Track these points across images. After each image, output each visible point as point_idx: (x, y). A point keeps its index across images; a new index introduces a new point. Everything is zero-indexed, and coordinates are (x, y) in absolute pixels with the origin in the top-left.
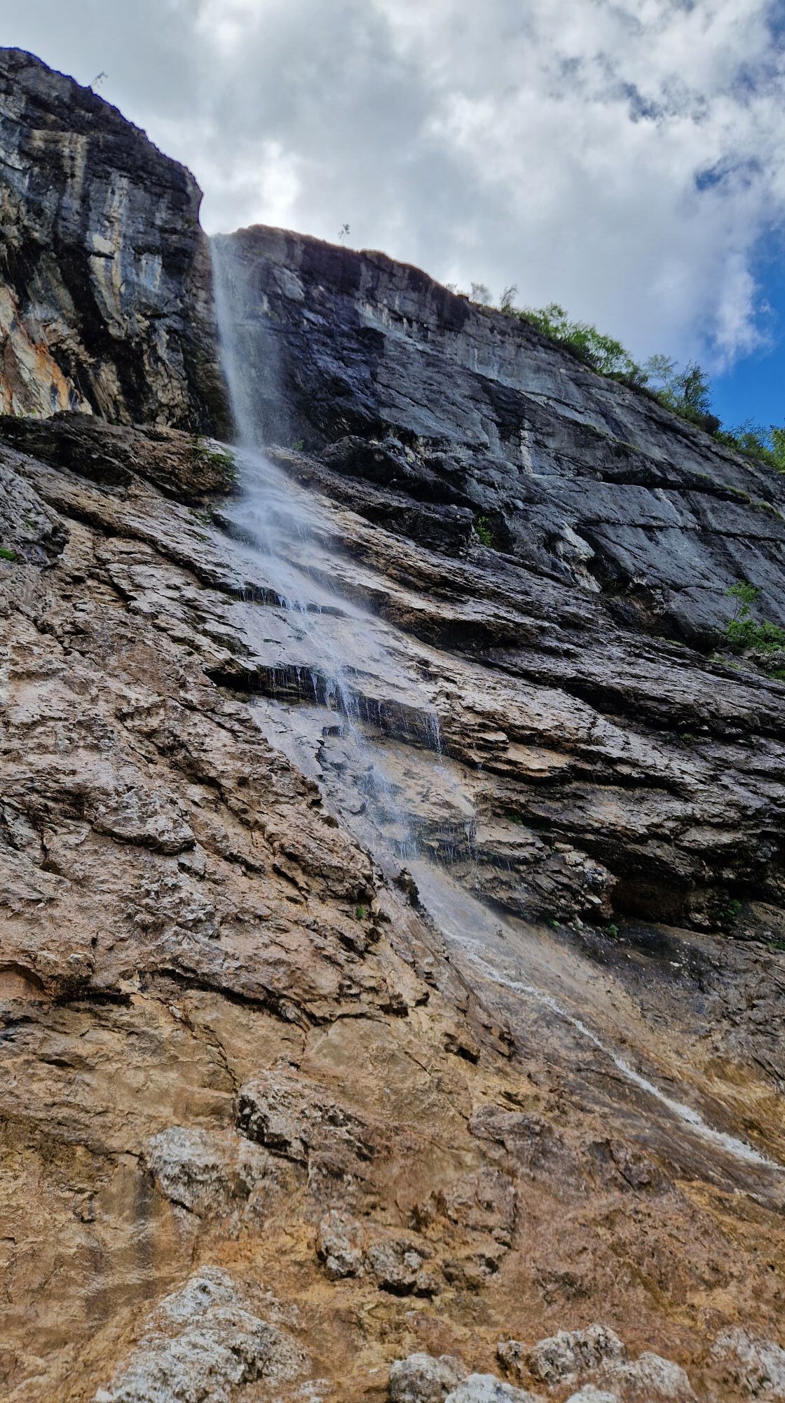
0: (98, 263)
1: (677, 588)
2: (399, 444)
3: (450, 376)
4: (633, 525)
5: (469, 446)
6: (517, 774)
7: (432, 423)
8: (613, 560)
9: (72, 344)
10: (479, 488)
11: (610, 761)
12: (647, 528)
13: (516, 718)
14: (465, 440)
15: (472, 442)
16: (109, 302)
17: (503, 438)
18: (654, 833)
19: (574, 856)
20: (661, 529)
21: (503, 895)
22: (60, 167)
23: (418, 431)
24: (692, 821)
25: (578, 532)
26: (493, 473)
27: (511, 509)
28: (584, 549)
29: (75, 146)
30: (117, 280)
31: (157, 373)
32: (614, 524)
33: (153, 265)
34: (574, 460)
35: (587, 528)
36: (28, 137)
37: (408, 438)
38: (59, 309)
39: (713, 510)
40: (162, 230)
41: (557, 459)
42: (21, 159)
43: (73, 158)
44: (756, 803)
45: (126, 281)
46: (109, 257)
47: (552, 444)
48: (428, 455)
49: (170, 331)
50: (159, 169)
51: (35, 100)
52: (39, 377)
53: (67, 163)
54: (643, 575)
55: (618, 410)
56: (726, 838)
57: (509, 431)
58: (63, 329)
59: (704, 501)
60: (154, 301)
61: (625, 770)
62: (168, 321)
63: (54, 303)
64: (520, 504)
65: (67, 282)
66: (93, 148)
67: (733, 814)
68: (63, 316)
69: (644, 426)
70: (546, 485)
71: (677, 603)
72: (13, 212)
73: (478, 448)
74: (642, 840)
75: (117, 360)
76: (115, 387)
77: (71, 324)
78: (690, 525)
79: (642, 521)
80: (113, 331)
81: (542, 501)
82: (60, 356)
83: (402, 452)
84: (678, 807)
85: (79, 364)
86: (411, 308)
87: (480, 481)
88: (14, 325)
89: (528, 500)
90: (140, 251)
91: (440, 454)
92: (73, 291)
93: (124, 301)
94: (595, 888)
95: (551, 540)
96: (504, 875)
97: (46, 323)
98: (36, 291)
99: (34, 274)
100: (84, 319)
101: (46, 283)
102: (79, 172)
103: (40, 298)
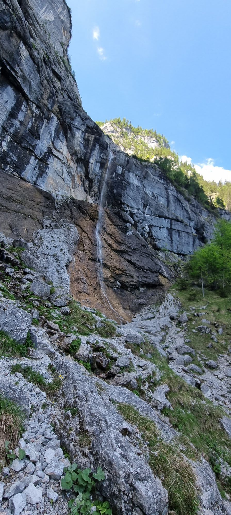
0: (90, 164)
1: (159, 240)
2: (126, 207)
3: (139, 193)
4: (158, 227)
5: (137, 209)
6: (115, 273)
7: (133, 204)
8: (151, 233)
9: (83, 176)
10: (135, 217)
11: (126, 273)
12: (160, 228)
13: (118, 267)
14: (137, 207)
15: (138, 208)
16: (90, 172)
17: (144, 207)
18: (127, 282)
19: (118, 282)
20: (162, 228)
21: (109, 285)
22: (88, 143)
23: (130, 205)
24: (132, 281)
25: (148, 227)
26: (139, 215)
27: (139, 221)
28: (147, 229)
29: (92, 138)
30: (92, 168)
31: (94, 185)
32: (154, 226)
33: (99, 165)
34: (154, 212)
35: (150, 226)
36: (85, 135)
37: (128, 206)
38: (83, 170)
39: (174, 224)
40: (102, 158)
41: (151, 212)
42: (83, 141)
43: (91, 141)
44: (140, 280)
45: (94, 169)
46: (92, 164)
47: (151, 209)
48: (130, 210)
49: (98, 179)
50: (104, 145)
51: (88, 127)
52: (77, 182)
53: (90, 142)
54: (155, 236)
55: (171, 196)
56: (135, 284)
57: (145, 206)
58: (83, 174)
59: (173, 222)
60: (97, 173)
61: (127, 274)
62: (98, 177)
63: (82, 169)
64: (141, 221)
65: (85, 166)
66: (95, 138)
67: (137, 281)
69: (174, 200)
70: (147, 217)
71: (157, 243)
72: (80, 152)
73: (138, 209)
74: (125, 282)
75: (89, 181)
76: (88, 185)
77: (84, 173)
78: (168, 227)
79: (160, 226)
80: (90, 177)
81: (145, 220)
82: (81, 177)
83: (126, 208)
84: (131, 279)
85: (83, 180)
86: (139, 174)
87: (136, 216)
88: (75, 171)
89: (143, 220)
90: (97, 162)
91: (132, 210)
92: (85, 168)
93: (93, 173)
94: (118, 286)
95: (143, 228)
96: (110, 283)
97: (80, 172)
98: (80, 166)
99: (80, 163)
100: (86, 173)
101: (82, 165)
102: (91, 145)
103: (80, 167)
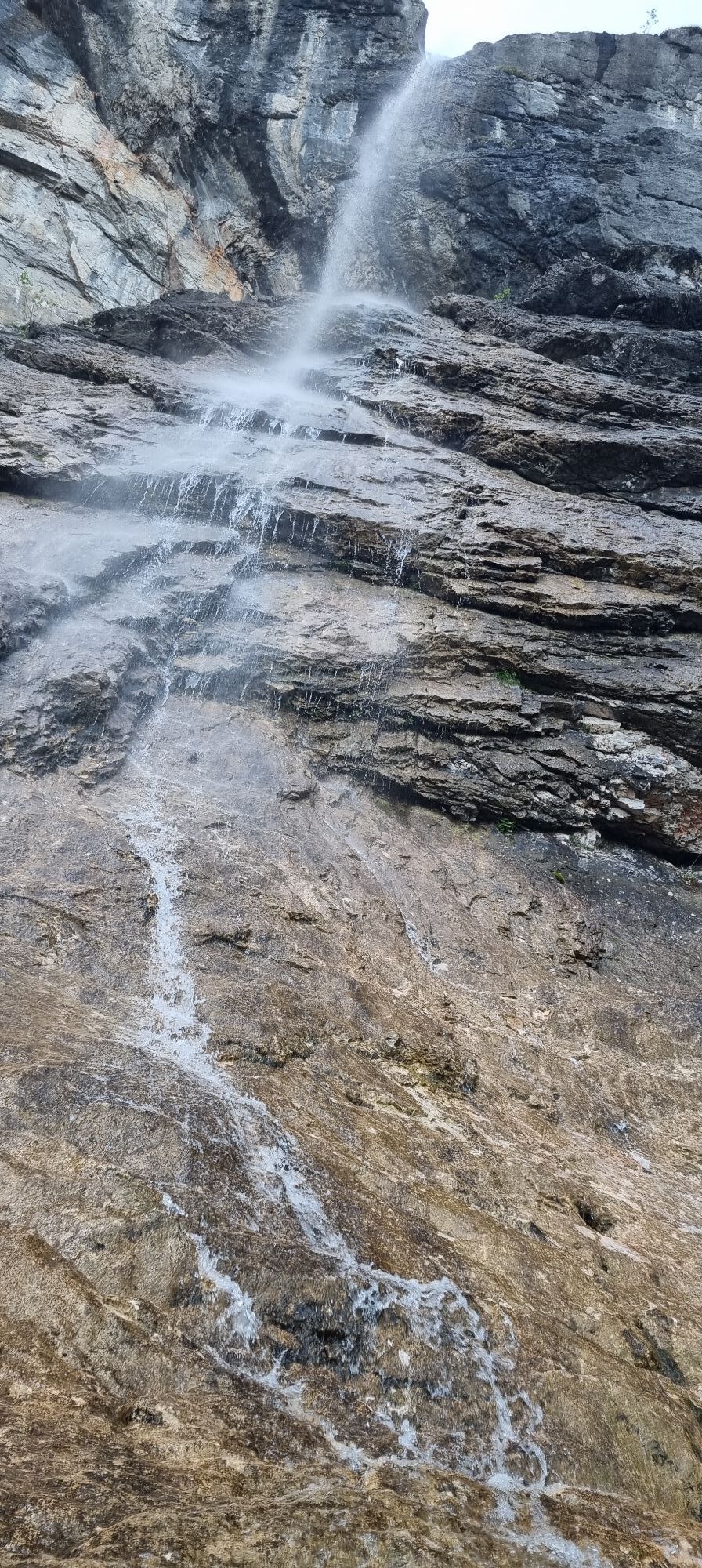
0: (274, 127)
2: (670, 272)
6: (534, 612)
9: (252, 240)
13: (581, 539)
16: (288, 174)
21: (408, 773)
22: (246, 27)
30: (296, 143)
33: (346, 114)
36: (212, 1)
37: (687, 261)
38: (235, 199)
42: (200, 29)
43: (260, 12)
45: (308, 141)
46: (290, 117)
52: (205, 285)
53: (253, 19)
58: (239, 223)
60: (339, 158)
63: (229, 193)
65: (241, 164)
68: (240, 206)
72: (185, 95)
75: (298, 246)
76: (296, 282)
77: (249, 214)
80: (292, 210)
82: (236, 257)
85: (258, 262)
88: (186, 231)
90: (330, 101)
92: (250, 174)
93: (305, 167)
94: (643, 787)
97: (221, 220)
98: (211, 185)
99: (208, 163)
100: (262, 205)
101: (221, 170)
102: (267, 27)
103: (216, 193)
